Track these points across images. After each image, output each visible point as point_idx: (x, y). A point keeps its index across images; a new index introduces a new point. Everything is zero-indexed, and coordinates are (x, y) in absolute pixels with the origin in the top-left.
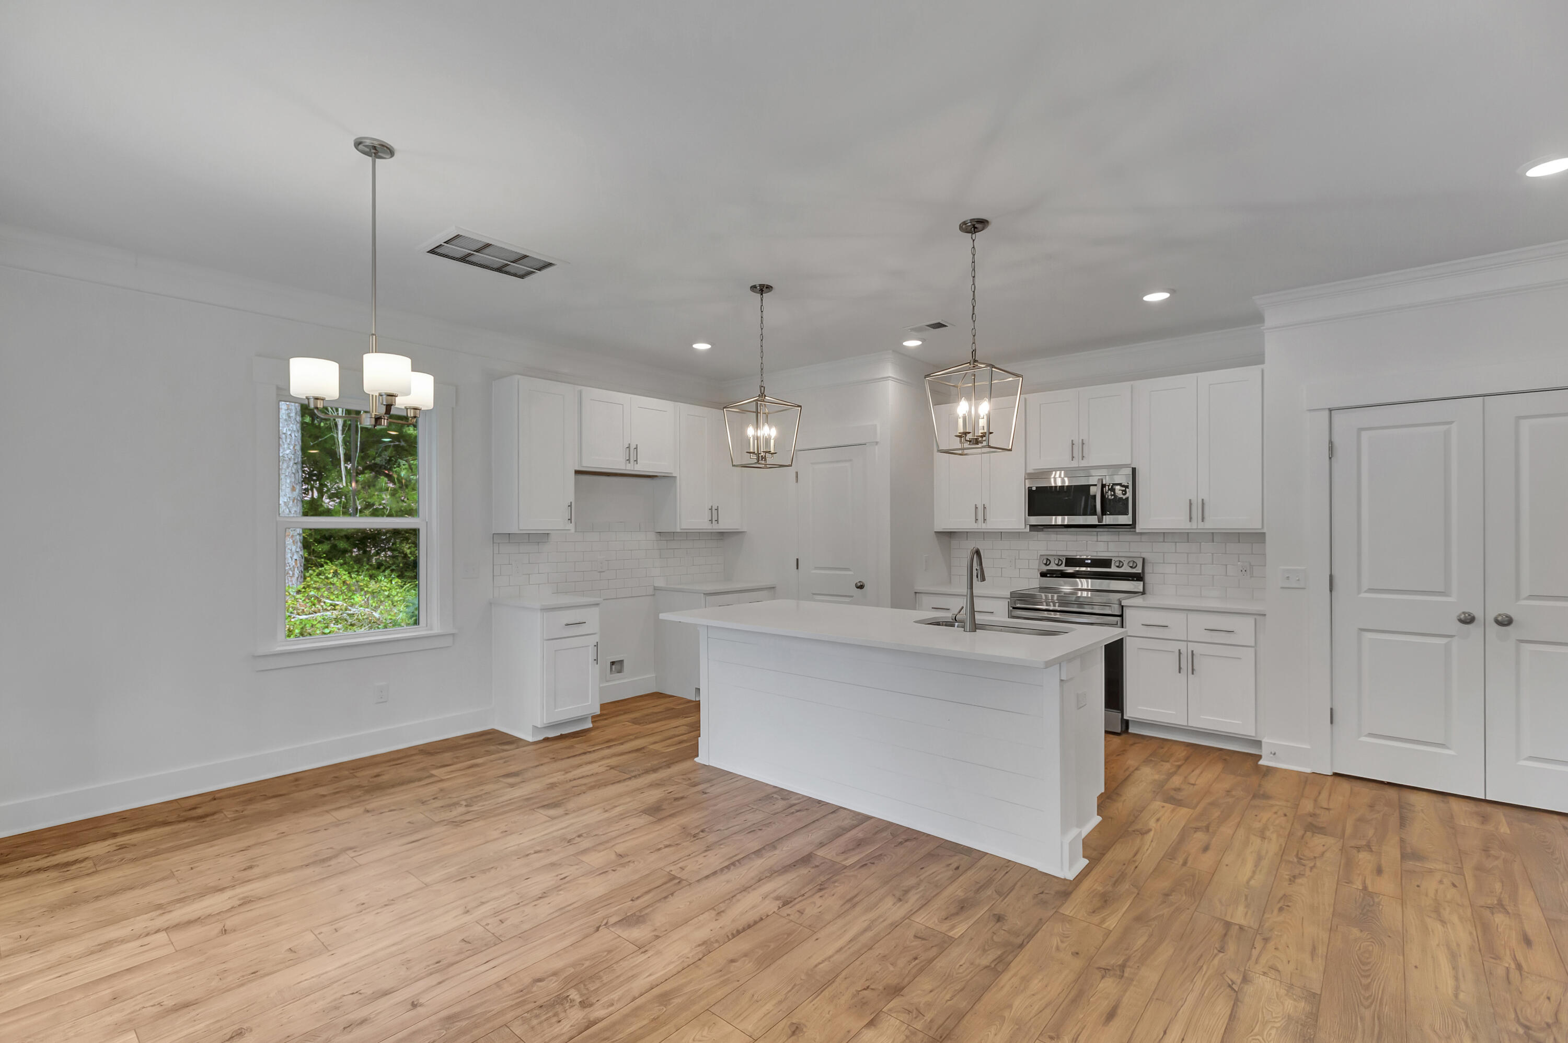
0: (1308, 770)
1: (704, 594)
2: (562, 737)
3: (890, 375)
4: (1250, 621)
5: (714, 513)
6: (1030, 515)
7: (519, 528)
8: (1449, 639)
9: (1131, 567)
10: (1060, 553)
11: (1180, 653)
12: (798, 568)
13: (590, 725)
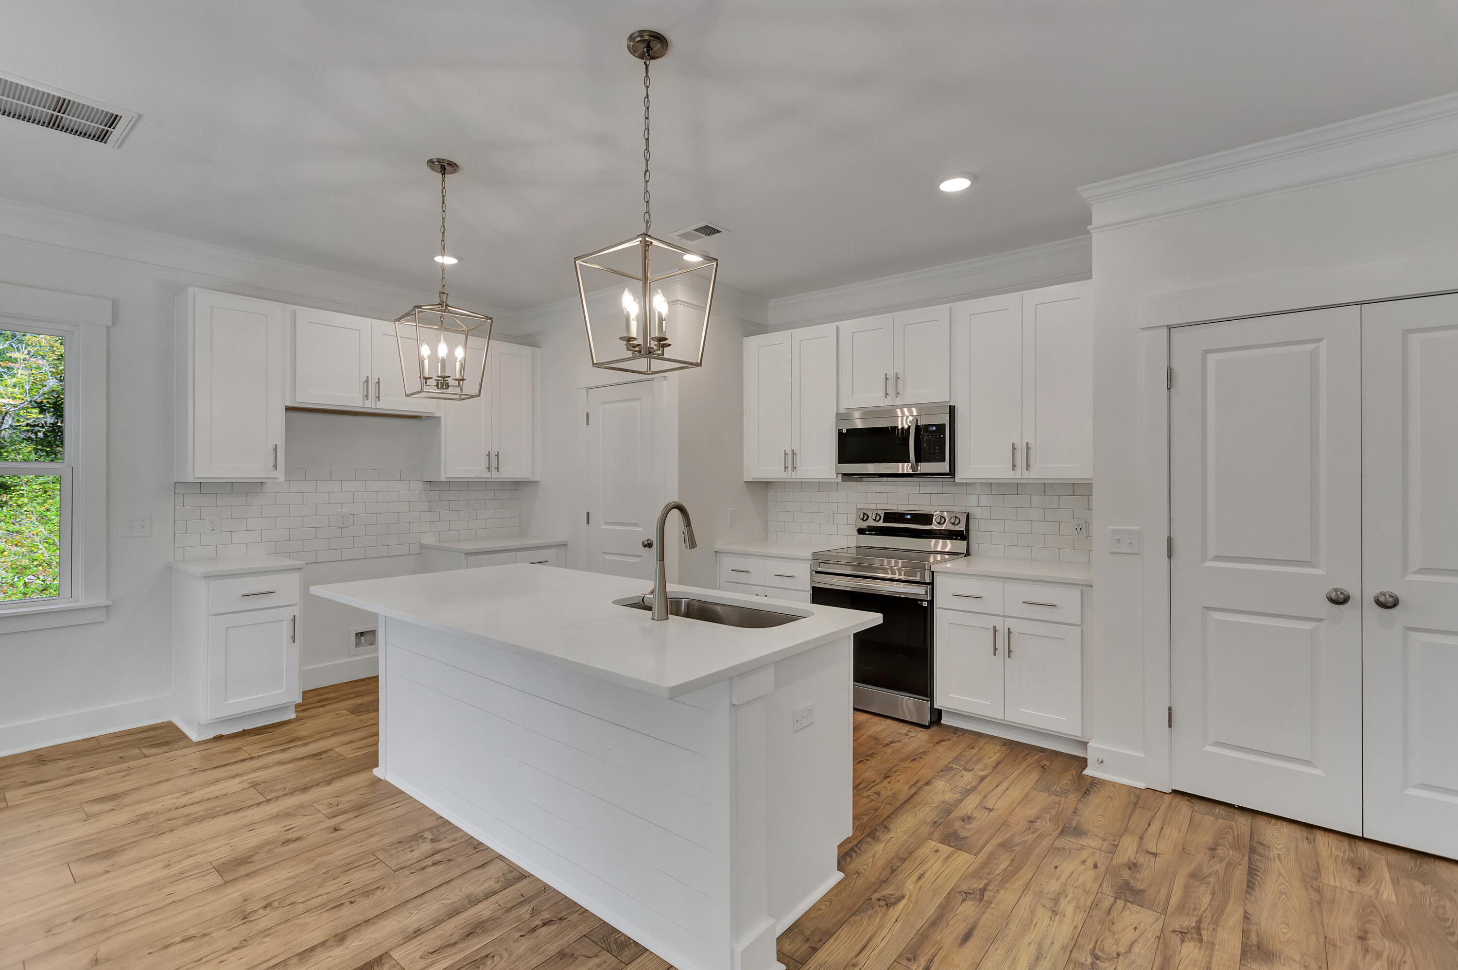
0: (1142, 785)
1: (465, 553)
2: (245, 733)
3: (679, 298)
4: (1076, 593)
5: (493, 461)
6: (839, 463)
7: (194, 475)
8: (1318, 623)
9: (953, 524)
10: (879, 507)
11: (995, 630)
12: (588, 523)
13: (293, 716)
